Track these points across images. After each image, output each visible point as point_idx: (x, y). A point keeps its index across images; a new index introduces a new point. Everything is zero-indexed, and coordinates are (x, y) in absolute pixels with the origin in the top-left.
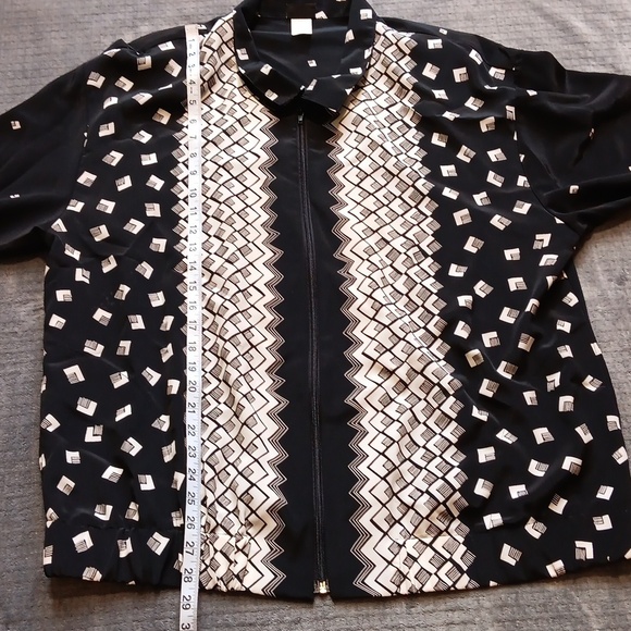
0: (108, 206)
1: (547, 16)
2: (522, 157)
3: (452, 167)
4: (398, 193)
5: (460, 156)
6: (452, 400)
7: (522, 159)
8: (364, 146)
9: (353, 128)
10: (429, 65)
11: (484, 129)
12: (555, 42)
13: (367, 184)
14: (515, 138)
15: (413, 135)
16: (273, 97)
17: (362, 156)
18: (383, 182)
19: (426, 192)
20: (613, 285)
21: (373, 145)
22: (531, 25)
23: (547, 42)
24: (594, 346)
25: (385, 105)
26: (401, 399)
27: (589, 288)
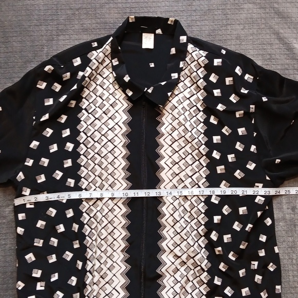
0: (45, 162)
1: (281, 39)
2: (255, 134)
3: (219, 137)
4: (190, 152)
5: (224, 131)
6: (206, 274)
7: (255, 135)
8: (175, 124)
9: (170, 112)
10: (213, 75)
11: (238, 116)
12: (282, 57)
13: (175, 146)
14: (253, 122)
15: (201, 116)
16: (130, 93)
17: (174, 129)
18: (183, 145)
19: (204, 153)
20: (290, 211)
21: (180, 124)
22: (271, 44)
23: (278, 57)
24: (276, 248)
25: (188, 96)
26: (182, 269)
27: (277, 212)
